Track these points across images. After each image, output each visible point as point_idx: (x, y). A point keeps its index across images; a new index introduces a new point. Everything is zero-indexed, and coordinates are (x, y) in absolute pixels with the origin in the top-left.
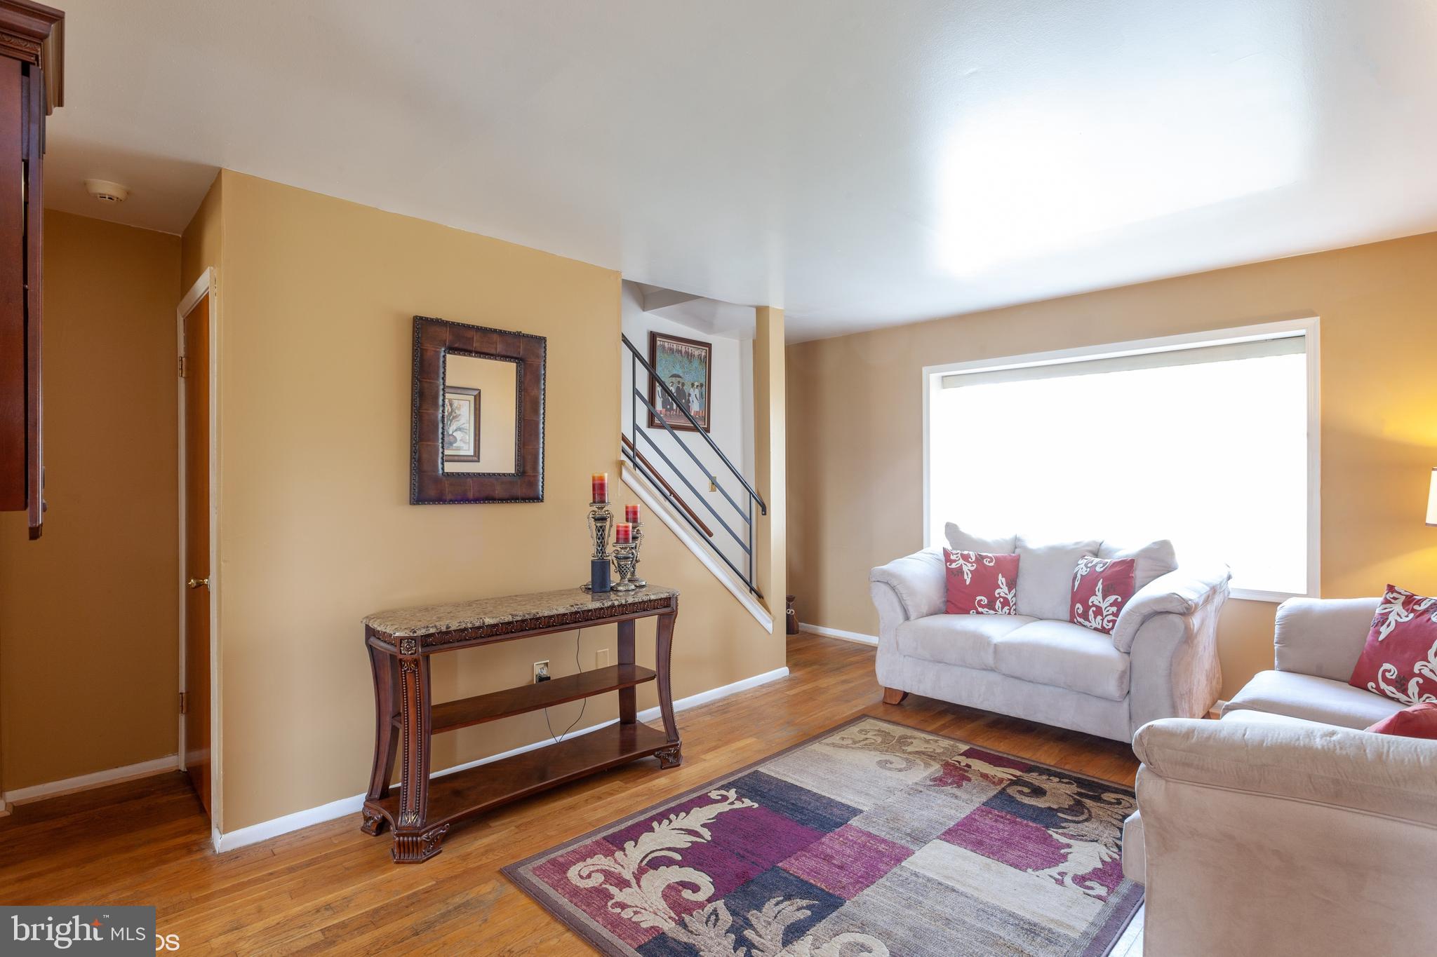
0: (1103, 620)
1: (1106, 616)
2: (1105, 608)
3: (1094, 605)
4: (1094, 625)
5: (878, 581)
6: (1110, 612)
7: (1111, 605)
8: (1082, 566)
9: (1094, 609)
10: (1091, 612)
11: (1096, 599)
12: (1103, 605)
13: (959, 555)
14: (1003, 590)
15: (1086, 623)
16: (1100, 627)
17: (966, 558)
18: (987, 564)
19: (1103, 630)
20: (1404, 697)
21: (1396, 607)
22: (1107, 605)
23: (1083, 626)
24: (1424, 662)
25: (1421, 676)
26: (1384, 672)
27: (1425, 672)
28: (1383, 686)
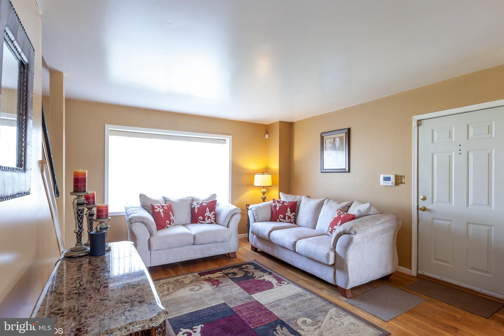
0: (211, 220)
1: (212, 218)
2: (211, 216)
3: (207, 216)
4: (207, 222)
5: (136, 222)
6: (213, 217)
7: (213, 215)
8: (196, 204)
9: (207, 217)
10: (206, 218)
11: (208, 214)
12: (210, 215)
13: (157, 206)
14: (172, 218)
15: (205, 222)
16: (210, 222)
17: (159, 207)
18: (165, 208)
19: (212, 223)
20: (285, 221)
21: (277, 203)
22: (211, 215)
23: (203, 223)
24: (287, 213)
25: (288, 216)
26: (280, 217)
27: (288, 215)
28: (281, 220)
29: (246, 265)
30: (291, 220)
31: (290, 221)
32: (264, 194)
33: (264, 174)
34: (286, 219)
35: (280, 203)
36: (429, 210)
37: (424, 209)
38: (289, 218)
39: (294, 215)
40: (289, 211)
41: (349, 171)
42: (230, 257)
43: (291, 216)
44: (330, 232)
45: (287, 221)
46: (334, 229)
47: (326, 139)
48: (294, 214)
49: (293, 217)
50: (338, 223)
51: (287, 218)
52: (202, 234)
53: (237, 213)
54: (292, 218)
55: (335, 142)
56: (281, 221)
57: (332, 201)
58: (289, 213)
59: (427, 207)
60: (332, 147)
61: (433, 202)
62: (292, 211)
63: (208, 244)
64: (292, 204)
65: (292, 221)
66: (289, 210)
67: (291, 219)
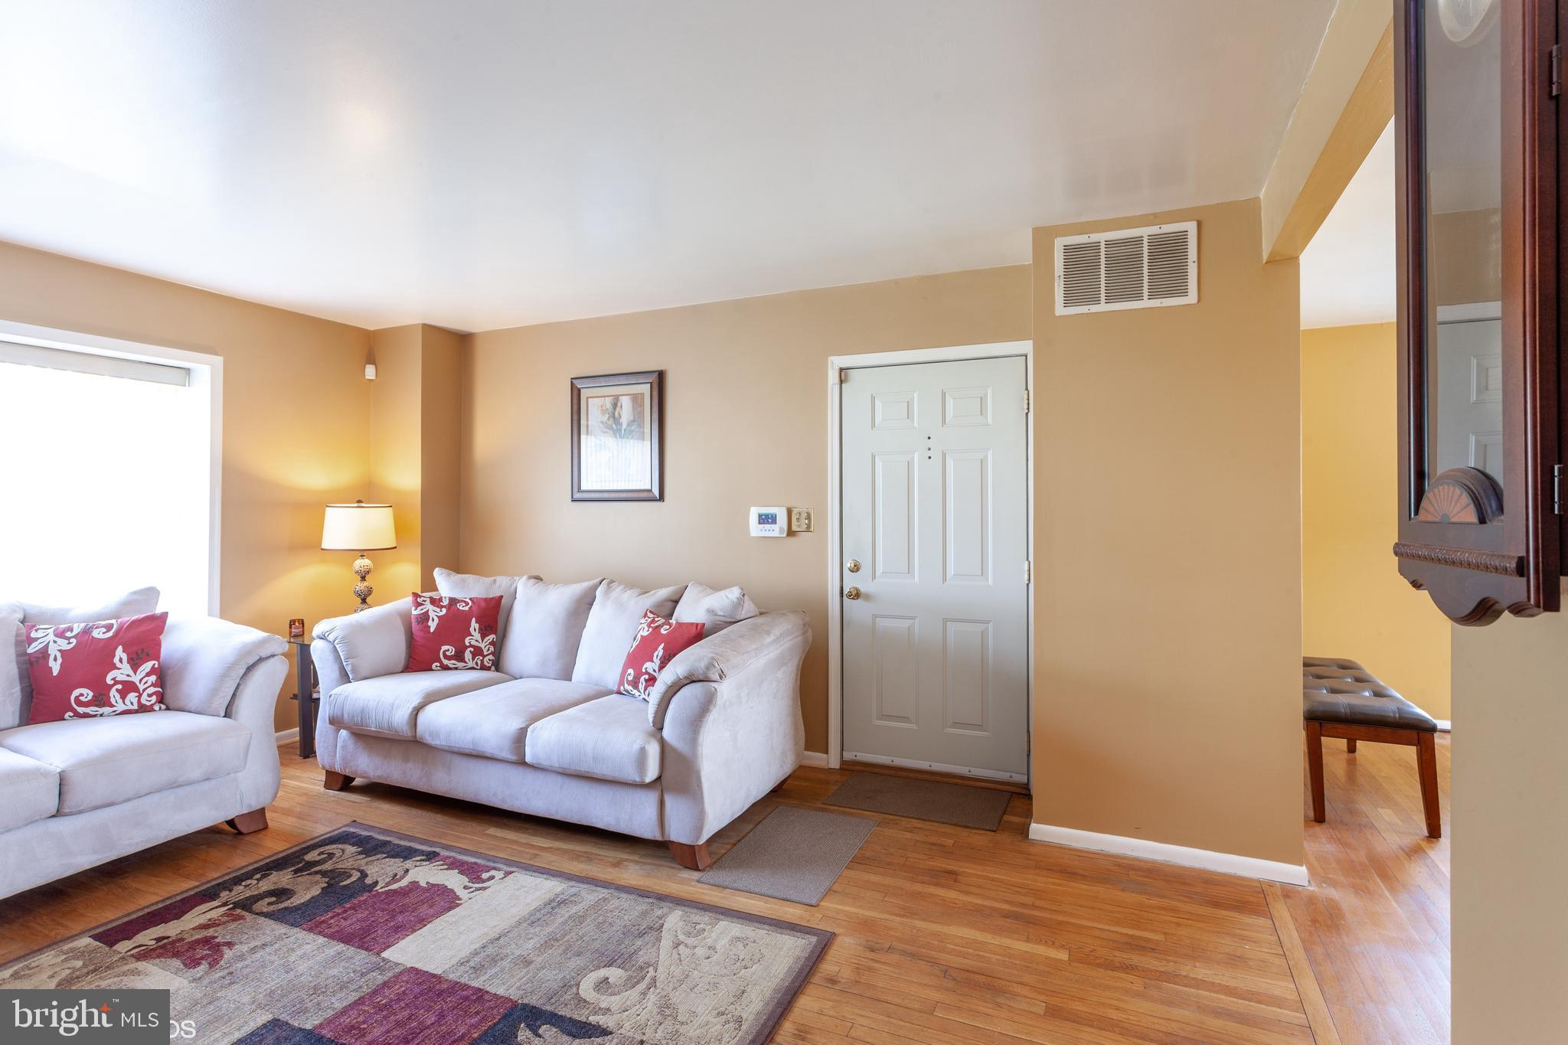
0: (139, 697)
1: (144, 690)
2: (141, 681)
3: (117, 683)
4: (120, 708)
6: (149, 683)
7: (148, 674)
8: (50, 638)
9: (119, 687)
10: (113, 693)
11: (122, 671)
12: (136, 679)
15: (106, 710)
16: (136, 707)
19: (143, 709)
20: (463, 664)
21: (429, 606)
22: (143, 677)
23: (95, 716)
24: (471, 637)
25: (471, 646)
26: (444, 652)
27: (474, 643)
28: (445, 662)
29: (322, 849)
30: (482, 661)
31: (479, 662)
32: (363, 578)
33: (363, 505)
34: (467, 660)
35: (442, 607)
36: (868, 597)
37: (856, 595)
38: (477, 652)
39: (492, 643)
40: (475, 630)
41: (661, 498)
42: (240, 833)
43: (482, 645)
44: (629, 683)
45: (471, 664)
46: (644, 671)
47: (587, 398)
48: (492, 637)
49: (489, 650)
50: (655, 654)
51: (468, 655)
52: (105, 762)
53: (273, 656)
54: (485, 653)
55: (618, 409)
56: (446, 668)
57: (621, 587)
58: (477, 635)
59: (863, 589)
60: (610, 423)
61: (874, 577)
62: (485, 626)
63: (136, 798)
64: (483, 604)
65: (486, 663)
66: (477, 626)
67: (484, 656)
